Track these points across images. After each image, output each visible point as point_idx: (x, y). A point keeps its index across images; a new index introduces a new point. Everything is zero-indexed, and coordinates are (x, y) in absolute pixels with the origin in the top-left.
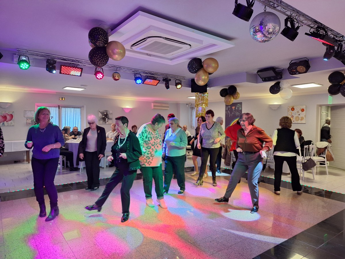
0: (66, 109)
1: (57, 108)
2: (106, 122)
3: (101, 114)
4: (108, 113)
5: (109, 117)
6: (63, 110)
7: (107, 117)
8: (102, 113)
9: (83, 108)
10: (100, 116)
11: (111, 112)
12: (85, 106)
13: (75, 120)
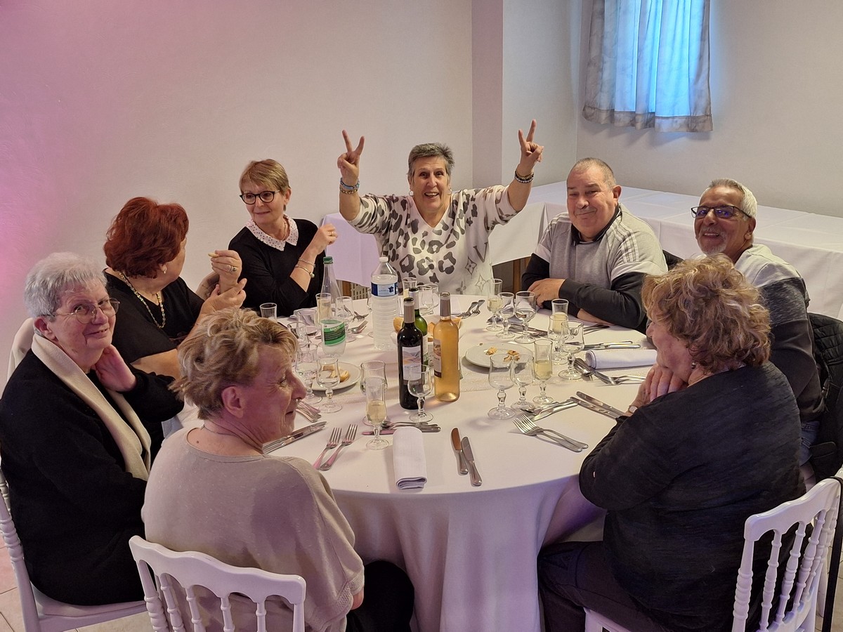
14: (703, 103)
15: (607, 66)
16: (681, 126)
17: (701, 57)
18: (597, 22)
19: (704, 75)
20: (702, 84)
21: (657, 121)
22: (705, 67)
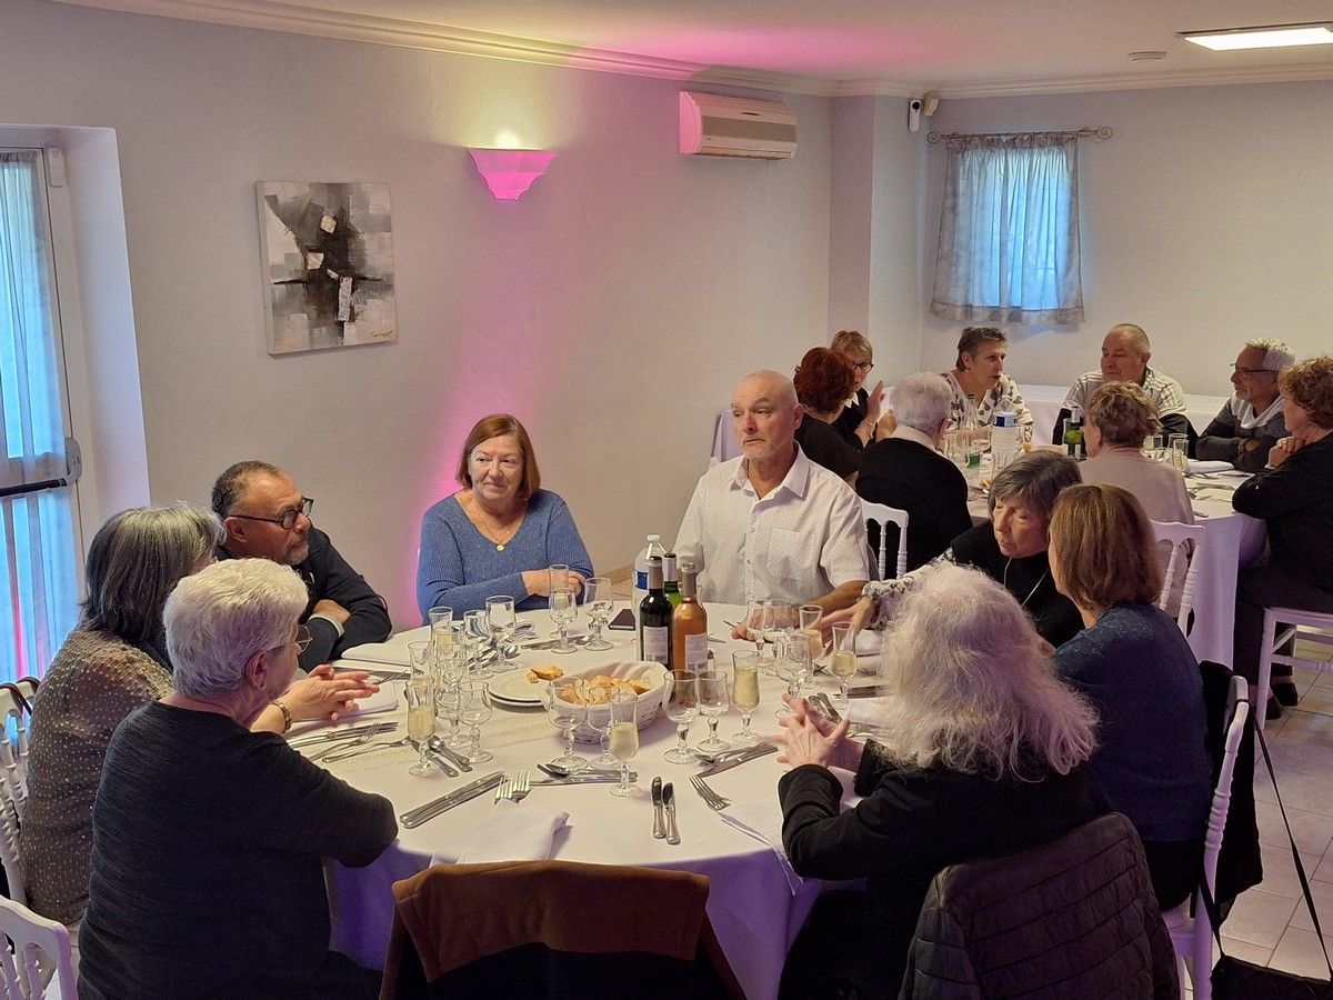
2: (341, 324)
3: (291, 236)
4: (355, 216)
5: (362, 262)
7: (346, 269)
8: (299, 220)
10: (279, 257)
11: (377, 203)
14: (1074, 294)
15: (963, 260)
16: (1049, 318)
17: (1070, 251)
18: (949, 216)
19: (1075, 267)
20: (1073, 276)
21: (1025, 314)
22: (1076, 260)
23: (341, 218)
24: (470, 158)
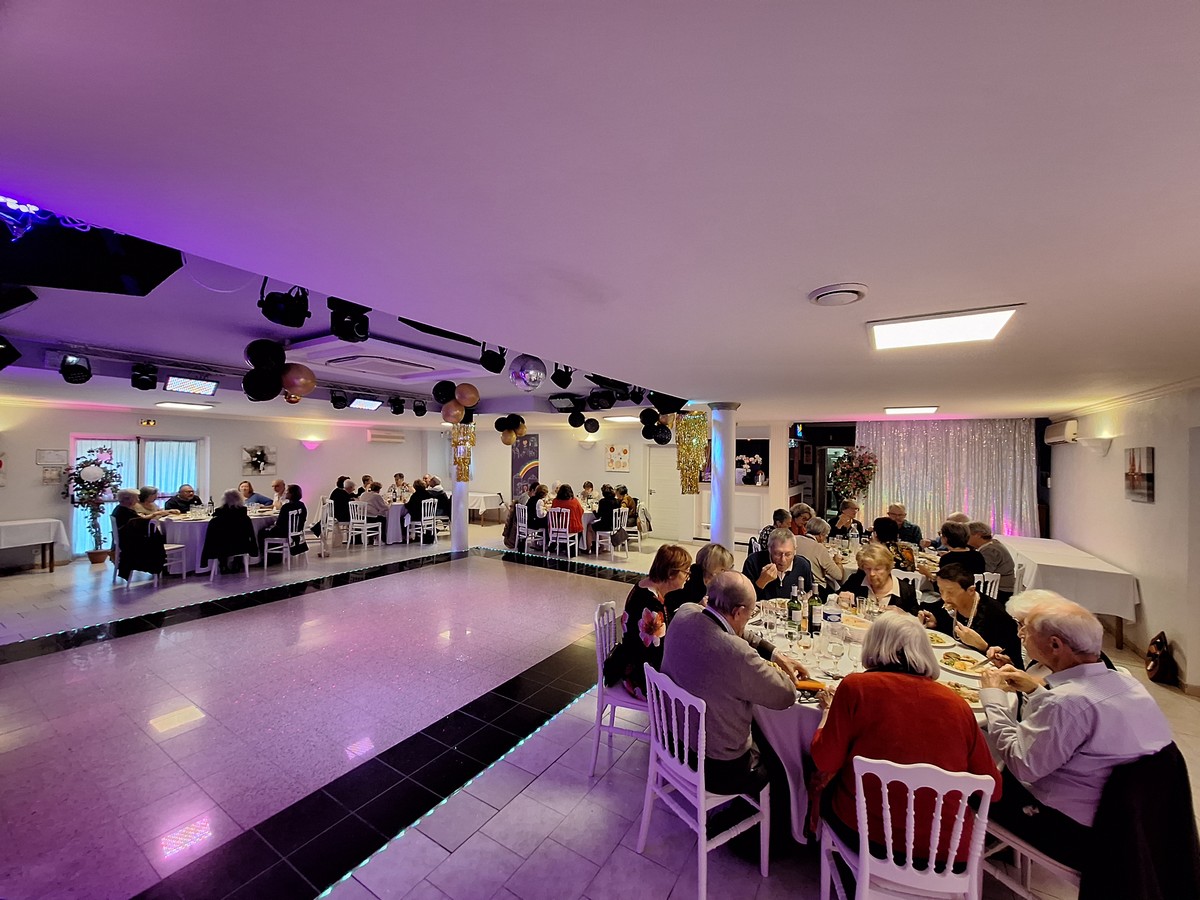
0: (158, 444)
1: (134, 443)
2: (260, 471)
3: (249, 455)
4: (266, 452)
5: (267, 460)
6: (150, 445)
7: (263, 461)
8: (252, 453)
9: (202, 442)
10: (245, 458)
11: (272, 450)
12: (209, 438)
13: (180, 468)
23: (262, 452)
24: (301, 442)
